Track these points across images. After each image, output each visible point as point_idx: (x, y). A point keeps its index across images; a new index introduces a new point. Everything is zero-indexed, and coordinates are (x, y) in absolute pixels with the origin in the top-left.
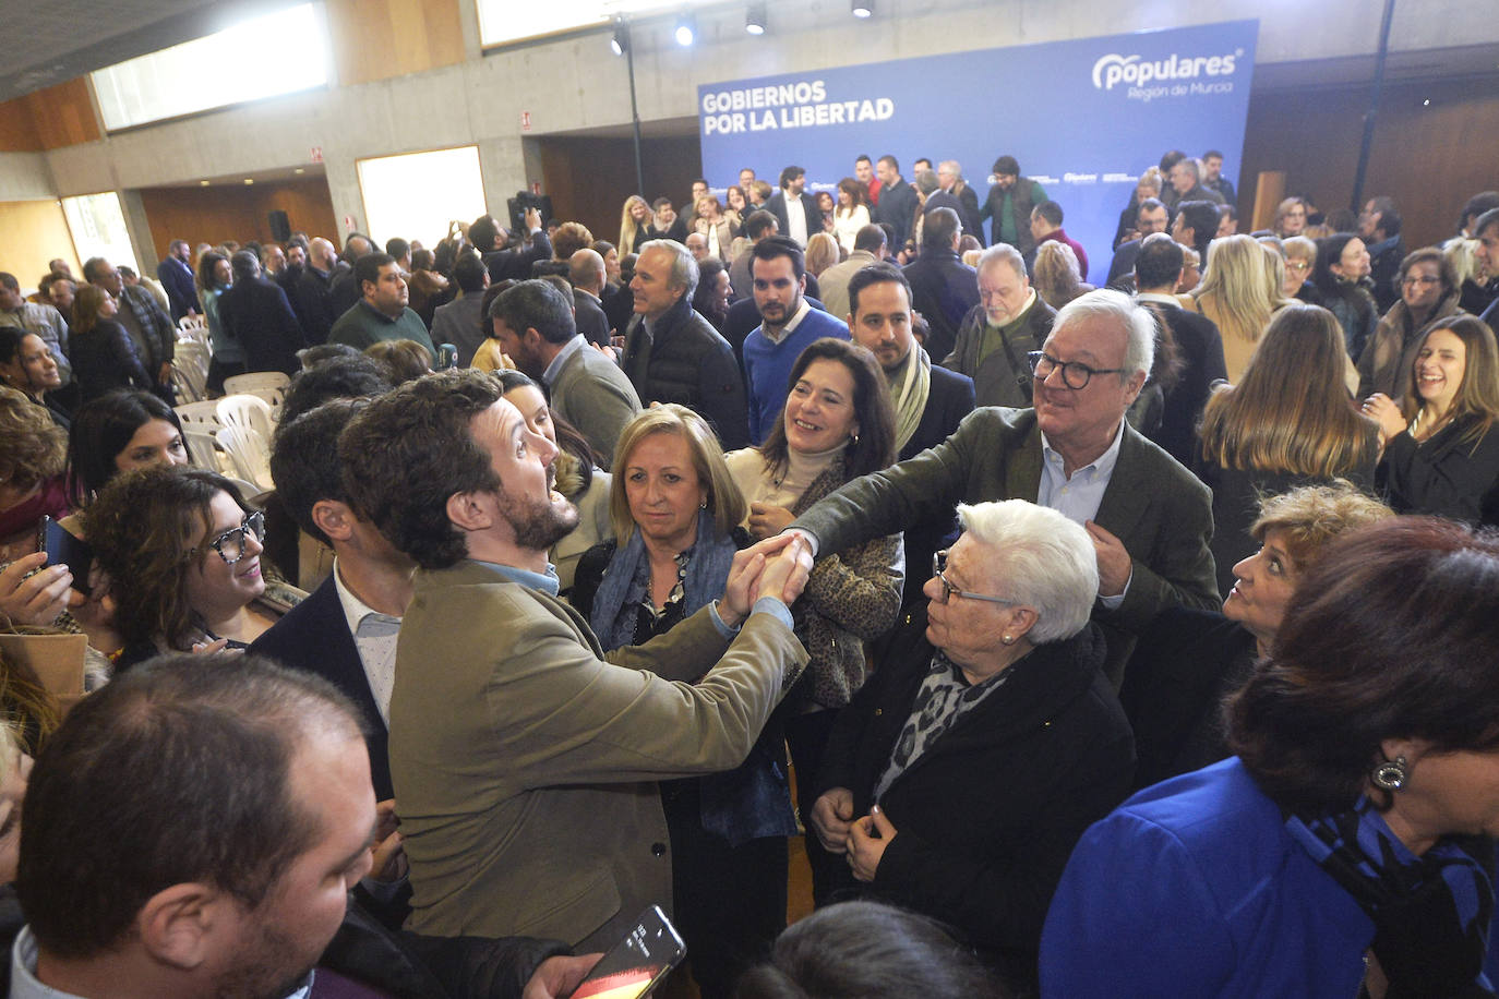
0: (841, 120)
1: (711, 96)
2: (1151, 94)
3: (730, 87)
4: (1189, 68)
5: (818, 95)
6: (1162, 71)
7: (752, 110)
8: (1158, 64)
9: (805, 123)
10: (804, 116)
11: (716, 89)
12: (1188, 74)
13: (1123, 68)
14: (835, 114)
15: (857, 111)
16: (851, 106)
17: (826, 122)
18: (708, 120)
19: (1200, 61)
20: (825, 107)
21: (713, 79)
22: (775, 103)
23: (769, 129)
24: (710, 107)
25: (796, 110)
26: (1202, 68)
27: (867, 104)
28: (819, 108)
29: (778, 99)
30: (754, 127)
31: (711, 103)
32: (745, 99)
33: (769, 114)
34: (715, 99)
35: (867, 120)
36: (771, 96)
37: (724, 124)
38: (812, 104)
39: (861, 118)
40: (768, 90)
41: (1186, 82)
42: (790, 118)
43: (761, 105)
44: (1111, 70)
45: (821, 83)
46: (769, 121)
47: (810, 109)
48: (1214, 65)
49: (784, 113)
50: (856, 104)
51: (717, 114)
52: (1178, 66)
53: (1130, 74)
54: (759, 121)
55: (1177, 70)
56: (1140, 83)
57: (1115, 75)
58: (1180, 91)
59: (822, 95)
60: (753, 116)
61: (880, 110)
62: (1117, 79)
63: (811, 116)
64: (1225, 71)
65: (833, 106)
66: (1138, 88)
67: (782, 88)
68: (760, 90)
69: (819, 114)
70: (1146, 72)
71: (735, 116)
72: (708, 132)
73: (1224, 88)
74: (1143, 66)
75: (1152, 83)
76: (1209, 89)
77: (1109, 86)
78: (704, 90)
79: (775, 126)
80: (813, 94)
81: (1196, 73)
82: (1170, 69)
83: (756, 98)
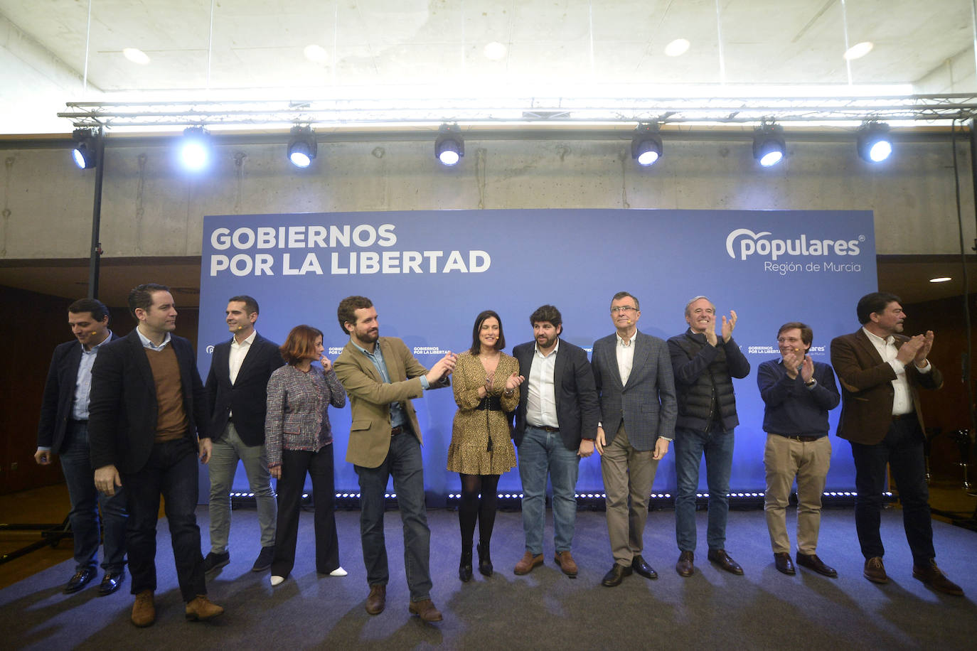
0: (418, 270)
1: (226, 231)
2: (785, 268)
3: (256, 222)
4: (819, 247)
5: (388, 239)
6: (794, 249)
7: (287, 250)
8: (789, 242)
9: (364, 270)
10: (364, 263)
11: (232, 223)
12: (819, 253)
13: (756, 242)
14: (412, 262)
15: (442, 262)
16: (433, 255)
17: (397, 271)
18: (215, 259)
19: (826, 242)
20: (397, 254)
21: (227, 211)
22: (323, 245)
23: (311, 274)
24: (224, 243)
25: (353, 256)
26: (831, 248)
27: (455, 255)
28: (386, 255)
29: (327, 240)
30: (287, 271)
31: (221, 238)
32: (277, 237)
33: (311, 257)
34: (231, 235)
35: (455, 272)
36: (316, 235)
37: (241, 265)
38: (376, 248)
39: (447, 270)
40: (312, 229)
41: (819, 260)
42: (344, 263)
43: (302, 245)
44: (744, 243)
45: (392, 227)
46: (312, 264)
47: (375, 256)
48: (840, 247)
49: (335, 256)
50: (440, 254)
51: (231, 252)
52: (808, 246)
53: (763, 247)
54: (296, 263)
55: (808, 250)
56: (774, 258)
57: (748, 247)
58: (814, 268)
59: (393, 240)
60: (286, 257)
61: (478, 262)
62: (751, 252)
63: (375, 262)
64: (850, 253)
65: (407, 255)
66: (774, 262)
67: (334, 229)
68: (302, 229)
69: (386, 262)
70: (778, 247)
71: (259, 257)
72: (213, 273)
73: (853, 268)
74: (774, 242)
75: (785, 258)
76: (841, 268)
77: (744, 258)
78: (211, 223)
79: (319, 272)
80: (378, 237)
81: (826, 253)
82: (801, 247)
83: (292, 237)
